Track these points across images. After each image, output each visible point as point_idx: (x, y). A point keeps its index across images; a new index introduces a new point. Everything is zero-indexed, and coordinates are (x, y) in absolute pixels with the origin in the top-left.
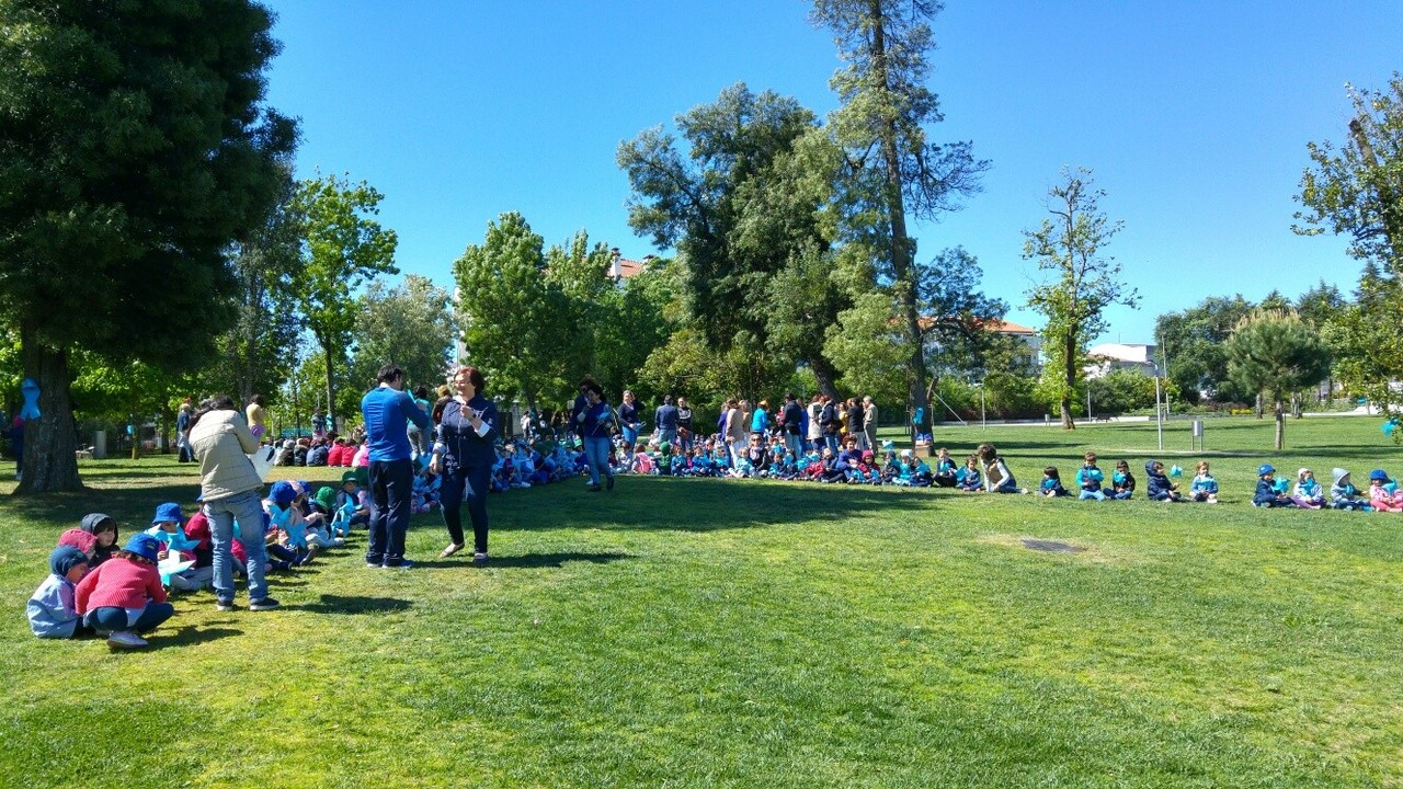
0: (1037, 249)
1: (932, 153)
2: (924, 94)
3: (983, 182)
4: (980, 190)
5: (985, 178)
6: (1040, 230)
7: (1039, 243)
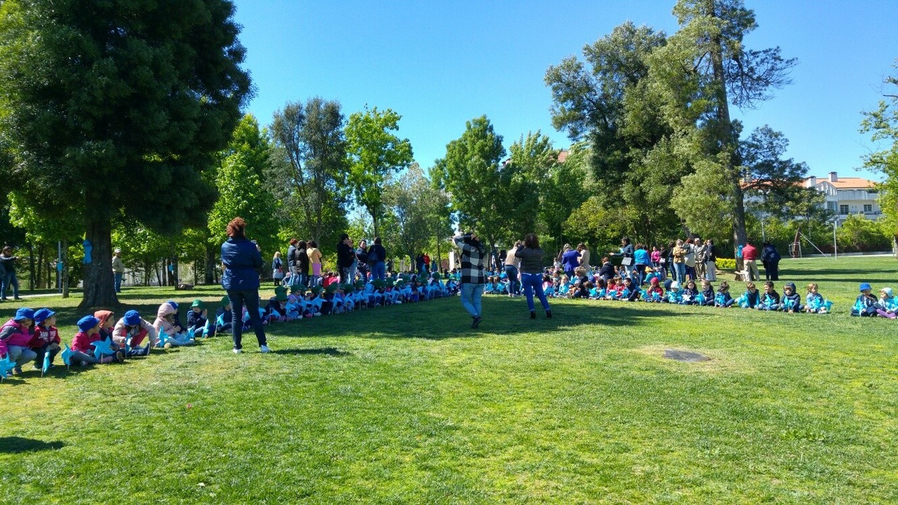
0: (873, 125)
1: (751, 58)
2: (744, 12)
3: (791, 76)
4: (789, 82)
5: (791, 73)
6: (877, 110)
7: (874, 119)
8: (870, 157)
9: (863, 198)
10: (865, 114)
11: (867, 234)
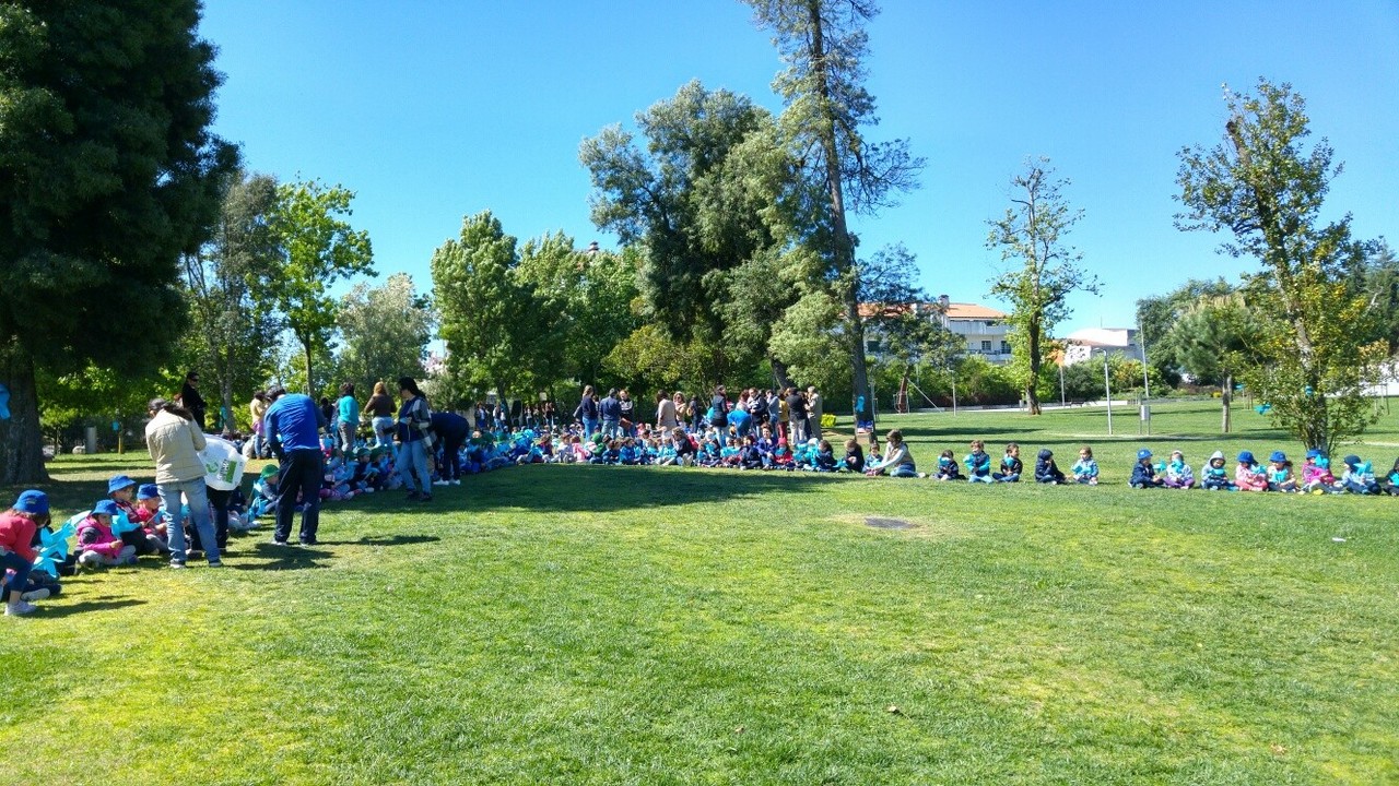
0: (1001, 238)
1: (871, 152)
6: (1004, 219)
7: (1002, 231)
8: (999, 280)
9: (981, 332)
10: (990, 223)
11: (987, 381)
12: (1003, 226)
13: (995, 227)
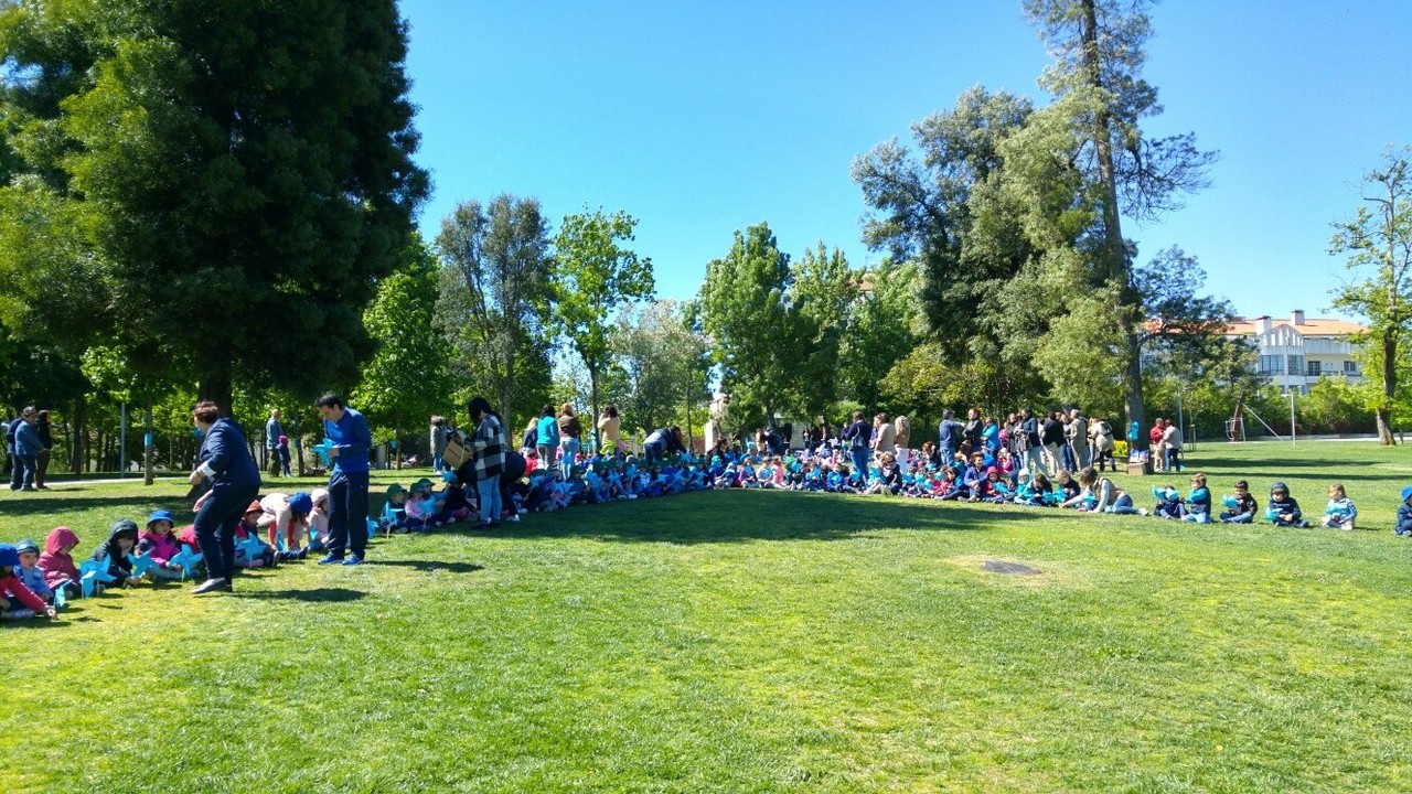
0: (1349, 242)
1: (1152, 149)
2: (1143, 87)
3: (1210, 176)
6: (1354, 220)
7: (1350, 235)
8: (1343, 291)
9: (1343, 350)
10: (1336, 226)
11: (1349, 409)
12: (1352, 229)
13: (1342, 230)
